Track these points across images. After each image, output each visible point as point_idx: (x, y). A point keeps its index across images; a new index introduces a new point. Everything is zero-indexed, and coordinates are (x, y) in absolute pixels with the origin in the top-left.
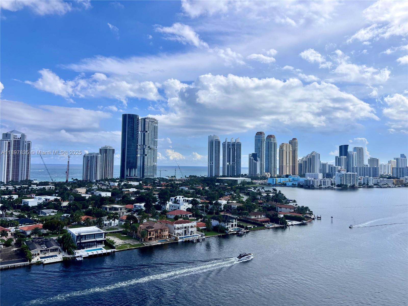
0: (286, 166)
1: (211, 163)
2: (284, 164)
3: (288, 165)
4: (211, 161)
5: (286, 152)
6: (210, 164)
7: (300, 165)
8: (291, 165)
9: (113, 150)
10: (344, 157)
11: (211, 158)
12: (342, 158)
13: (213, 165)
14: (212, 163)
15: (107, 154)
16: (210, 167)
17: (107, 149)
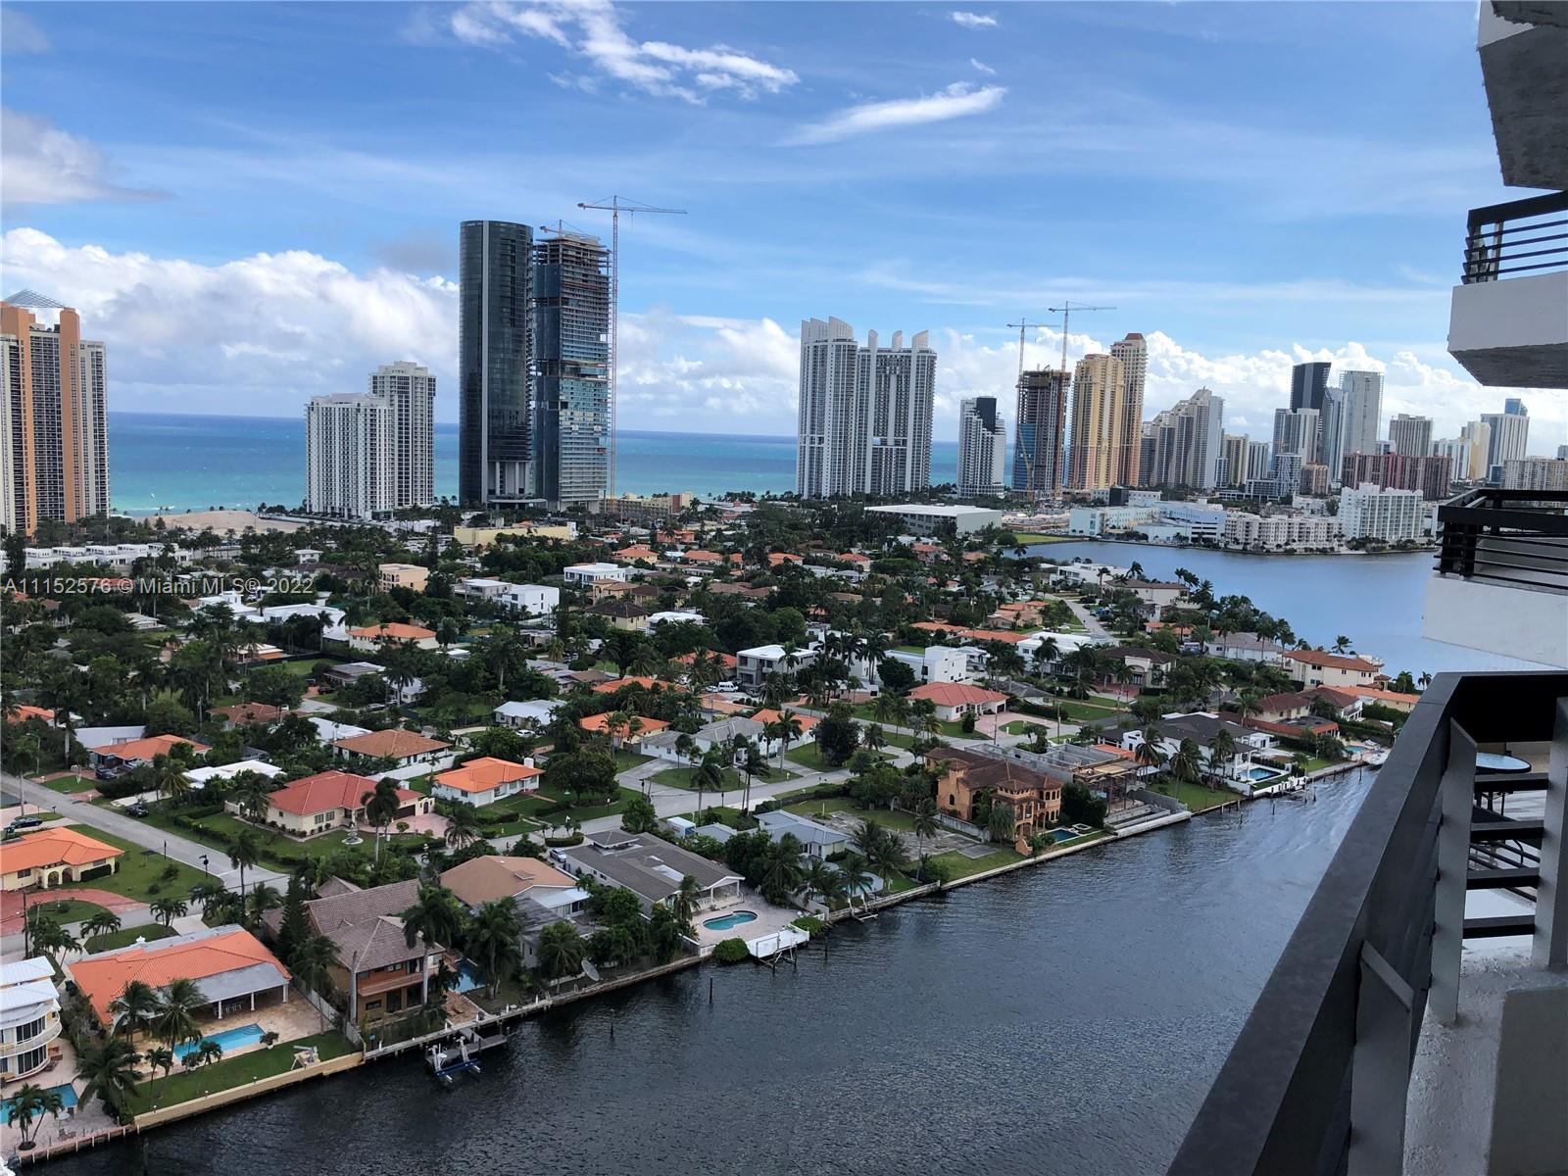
0: (1098, 451)
1: (812, 438)
2: (1092, 442)
3: (1105, 444)
4: (813, 429)
5: (1103, 392)
6: (808, 445)
7: (1149, 445)
8: (1116, 444)
9: (430, 380)
10: (1308, 413)
11: (813, 418)
12: (1303, 418)
13: (825, 449)
14: (821, 440)
15: (407, 397)
16: (811, 455)
17: (407, 378)
